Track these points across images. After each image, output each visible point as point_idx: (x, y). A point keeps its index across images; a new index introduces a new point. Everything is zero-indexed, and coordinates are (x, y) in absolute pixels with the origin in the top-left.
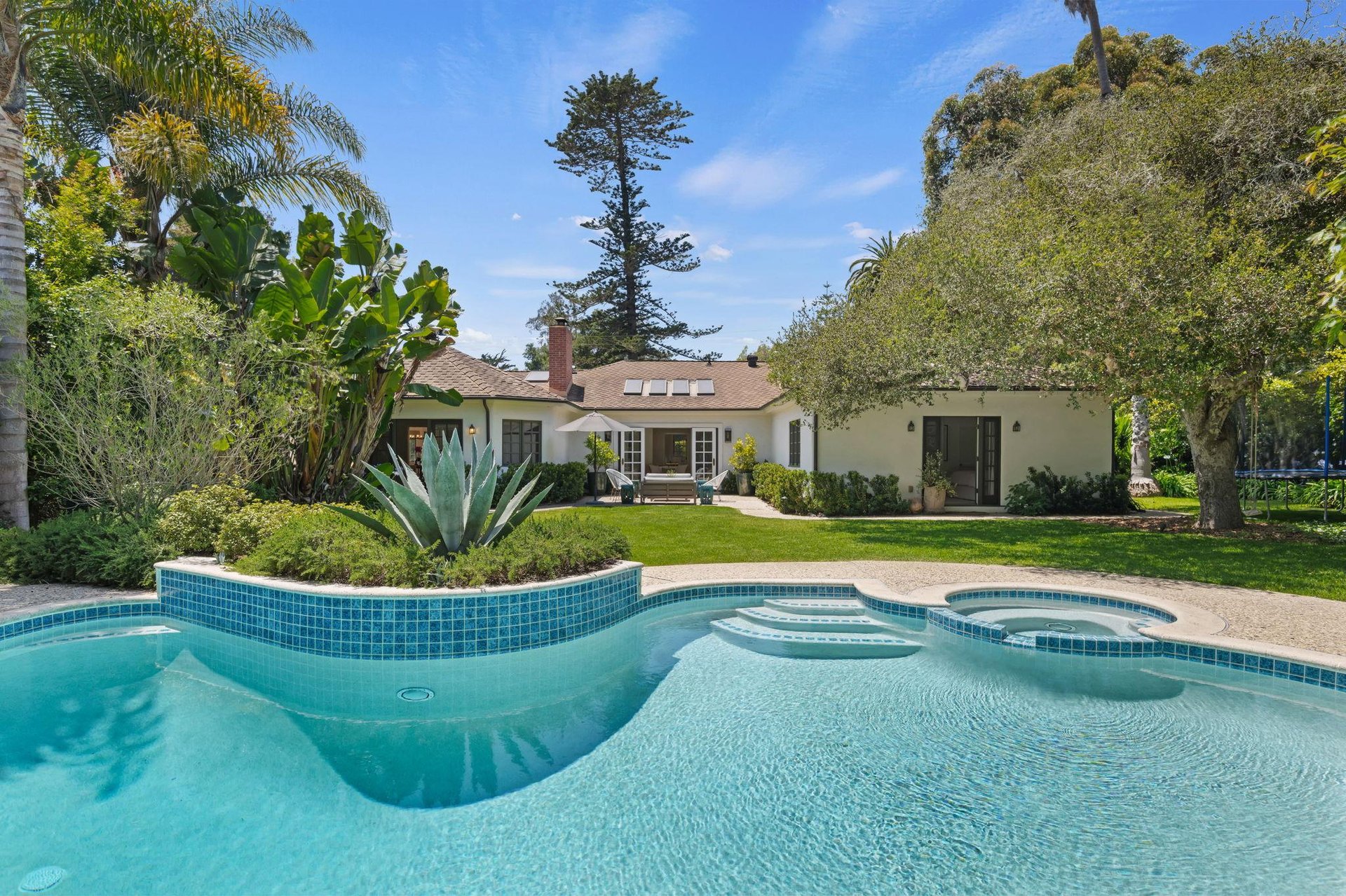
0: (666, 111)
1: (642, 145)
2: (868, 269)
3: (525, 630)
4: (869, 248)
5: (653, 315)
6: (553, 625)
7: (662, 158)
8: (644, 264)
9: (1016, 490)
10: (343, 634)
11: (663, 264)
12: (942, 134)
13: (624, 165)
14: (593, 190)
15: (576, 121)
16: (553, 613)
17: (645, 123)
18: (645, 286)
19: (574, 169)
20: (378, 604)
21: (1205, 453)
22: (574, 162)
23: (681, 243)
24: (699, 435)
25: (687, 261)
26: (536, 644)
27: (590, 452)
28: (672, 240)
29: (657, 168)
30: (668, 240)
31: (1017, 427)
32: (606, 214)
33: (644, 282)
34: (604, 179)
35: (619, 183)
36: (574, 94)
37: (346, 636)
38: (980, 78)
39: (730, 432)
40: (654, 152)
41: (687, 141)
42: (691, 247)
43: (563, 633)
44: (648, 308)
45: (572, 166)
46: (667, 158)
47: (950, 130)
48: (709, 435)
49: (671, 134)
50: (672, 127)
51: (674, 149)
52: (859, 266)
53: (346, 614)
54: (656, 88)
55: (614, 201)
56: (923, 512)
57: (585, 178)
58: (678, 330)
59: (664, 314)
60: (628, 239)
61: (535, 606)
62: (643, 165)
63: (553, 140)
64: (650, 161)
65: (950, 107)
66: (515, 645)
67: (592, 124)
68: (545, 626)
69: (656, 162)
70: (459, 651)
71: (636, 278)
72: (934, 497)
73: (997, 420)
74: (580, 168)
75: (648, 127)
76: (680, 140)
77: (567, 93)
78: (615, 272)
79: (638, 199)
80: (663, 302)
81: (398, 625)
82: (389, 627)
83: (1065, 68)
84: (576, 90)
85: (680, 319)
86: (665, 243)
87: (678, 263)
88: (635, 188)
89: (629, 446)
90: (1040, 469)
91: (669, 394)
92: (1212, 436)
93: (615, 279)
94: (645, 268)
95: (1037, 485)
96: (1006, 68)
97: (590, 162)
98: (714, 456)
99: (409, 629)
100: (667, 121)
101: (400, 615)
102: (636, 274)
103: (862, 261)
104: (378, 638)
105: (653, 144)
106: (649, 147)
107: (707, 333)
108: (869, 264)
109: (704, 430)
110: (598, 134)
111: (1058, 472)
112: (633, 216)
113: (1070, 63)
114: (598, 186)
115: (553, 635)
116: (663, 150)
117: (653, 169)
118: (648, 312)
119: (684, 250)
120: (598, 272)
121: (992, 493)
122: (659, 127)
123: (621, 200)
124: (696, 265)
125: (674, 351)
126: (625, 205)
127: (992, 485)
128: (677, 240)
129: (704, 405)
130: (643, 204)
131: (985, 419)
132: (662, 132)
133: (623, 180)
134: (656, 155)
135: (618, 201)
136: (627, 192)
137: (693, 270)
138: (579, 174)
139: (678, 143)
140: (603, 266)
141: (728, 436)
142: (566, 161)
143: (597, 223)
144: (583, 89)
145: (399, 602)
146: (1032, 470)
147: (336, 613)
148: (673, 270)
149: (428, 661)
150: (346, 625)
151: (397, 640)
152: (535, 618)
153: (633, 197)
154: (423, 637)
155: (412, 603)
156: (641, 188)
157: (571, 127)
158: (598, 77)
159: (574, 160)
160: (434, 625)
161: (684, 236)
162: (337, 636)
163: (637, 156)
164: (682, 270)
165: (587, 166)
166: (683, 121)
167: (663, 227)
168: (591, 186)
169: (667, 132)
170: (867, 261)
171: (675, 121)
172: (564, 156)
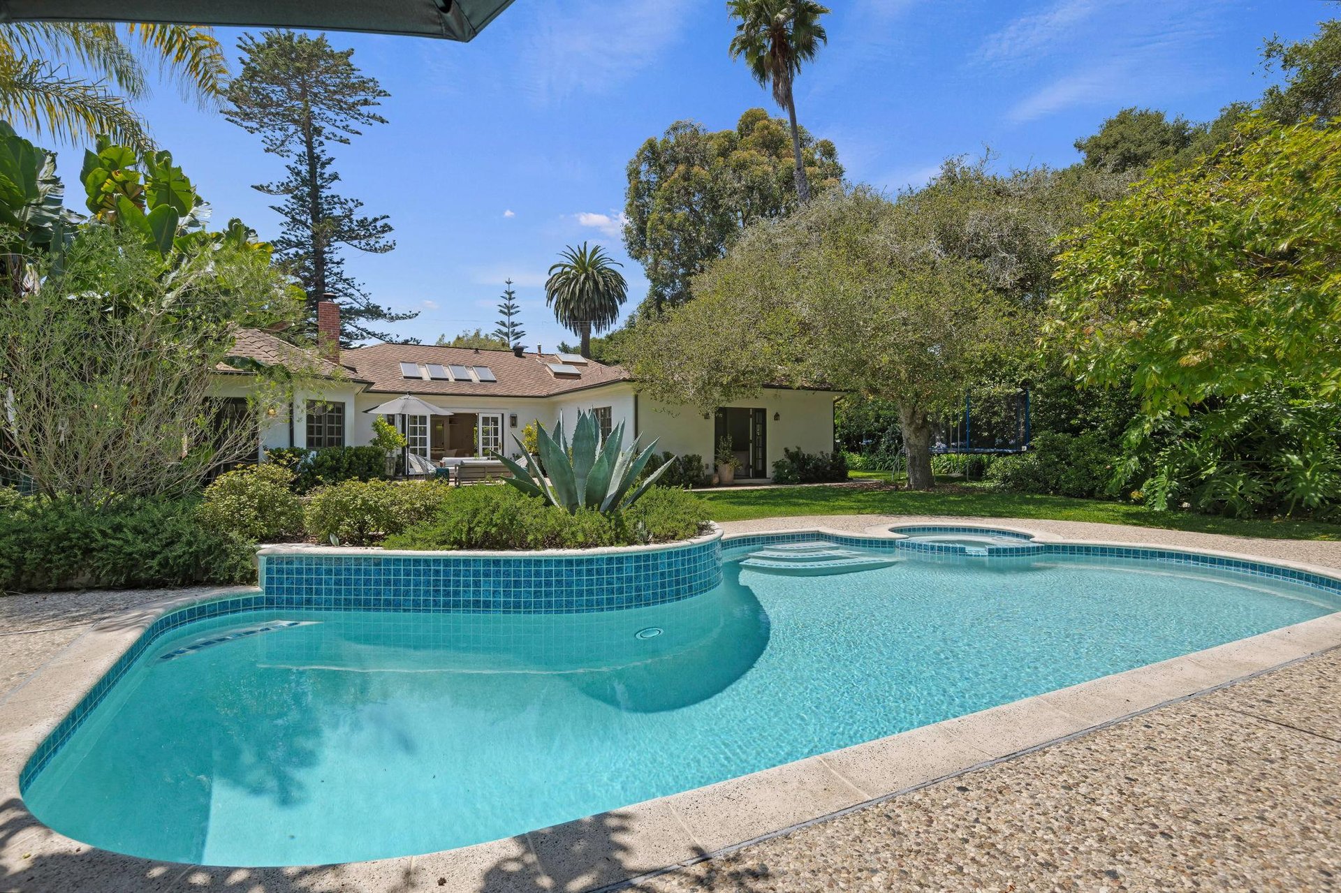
0: (363, 85)
1: (330, 114)
2: (567, 273)
4: (565, 255)
5: (346, 295)
7: (352, 132)
8: (336, 240)
9: (777, 465)
10: (587, 591)
11: (356, 242)
12: (644, 167)
13: (311, 132)
14: (267, 150)
15: (251, 73)
17: (335, 92)
18: (338, 263)
19: (245, 124)
20: (620, 560)
21: (913, 437)
22: (247, 116)
23: (379, 224)
24: (486, 420)
25: (382, 242)
28: (370, 219)
29: (346, 141)
30: (366, 219)
31: (777, 417)
32: (288, 180)
33: (336, 259)
34: (283, 142)
35: (305, 150)
36: (249, 42)
37: (590, 592)
38: (675, 129)
39: (515, 417)
40: (344, 124)
41: (382, 120)
42: (391, 229)
44: (340, 286)
45: (243, 120)
46: (358, 133)
47: (651, 166)
48: (495, 421)
49: (364, 110)
50: (366, 102)
51: (366, 125)
52: (559, 270)
53: (589, 572)
54: (351, 60)
55: (300, 168)
56: (719, 485)
57: (258, 136)
58: (374, 312)
59: (357, 294)
60: (316, 212)
62: (331, 136)
64: (339, 132)
65: (651, 146)
69: (346, 135)
71: (325, 252)
72: (727, 471)
73: (763, 411)
74: (254, 125)
75: (338, 97)
76: (374, 117)
77: (240, 38)
78: (300, 244)
79: (328, 170)
80: (356, 282)
81: (637, 577)
82: (629, 580)
83: (730, 133)
84: (252, 39)
85: (374, 301)
86: (362, 221)
87: (372, 243)
88: (324, 158)
89: (414, 430)
90: (793, 449)
91: (452, 380)
92: (918, 424)
93: (301, 252)
94: (337, 244)
95: (793, 461)
96: (696, 125)
97: (267, 120)
98: (500, 441)
99: (645, 580)
100: (361, 96)
101: (638, 568)
102: (326, 249)
103: (560, 265)
104: (620, 591)
105: (343, 116)
106: (338, 118)
107: (404, 318)
108: (567, 269)
109: (490, 416)
111: (806, 451)
112: (322, 187)
113: (735, 132)
114: (276, 148)
116: (354, 124)
117: (341, 141)
118: (340, 291)
119: (383, 232)
120: (279, 241)
121: (760, 468)
122: (351, 100)
123: (308, 168)
124: (391, 248)
125: (369, 333)
126: (312, 172)
127: (760, 461)
128: (376, 220)
129: (491, 391)
130: (335, 177)
131: (756, 410)
132: (354, 105)
133: (309, 145)
134: (345, 128)
135: (304, 169)
136: (313, 160)
137: (388, 253)
138: (251, 130)
139: (371, 121)
140: (286, 236)
141: (514, 421)
142: (236, 114)
143: (273, 188)
145: (636, 557)
146: (787, 450)
147: (579, 573)
148: (366, 250)
149: (659, 606)
150: (590, 582)
151: (636, 591)
153: (323, 165)
154: (655, 586)
155: (647, 557)
156: (332, 159)
157: (244, 78)
159: (246, 114)
160: (662, 574)
161: (384, 218)
162: (580, 593)
163: (323, 124)
164: (376, 250)
165: (263, 124)
166: (378, 99)
167: (362, 204)
168: (266, 146)
169: (359, 107)
170: (566, 266)
171: (370, 98)
172: (232, 107)
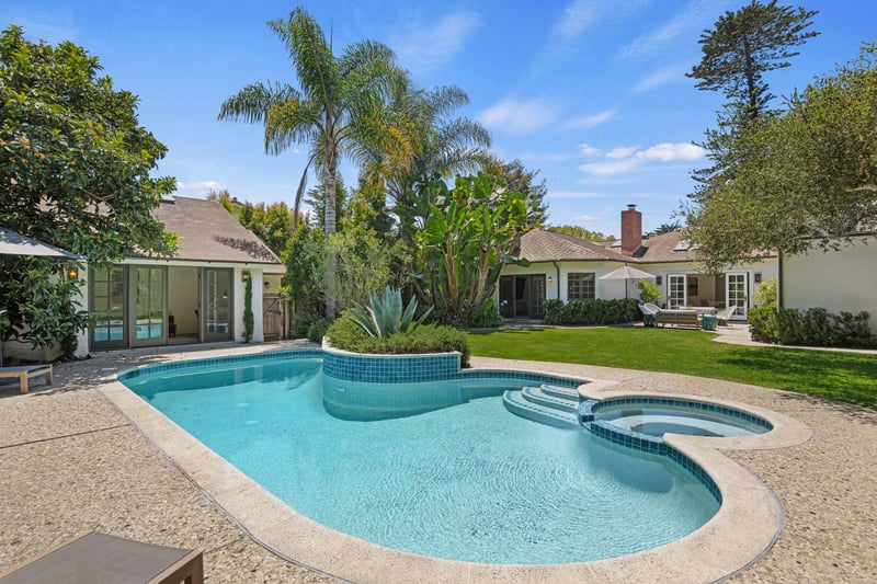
0: (791, 19)
1: (770, 52)
3: (377, 374)
6: (391, 374)
7: (790, 55)
15: (709, 52)
16: (391, 369)
19: (711, 87)
22: (710, 82)
24: (732, 278)
26: (382, 382)
27: (641, 291)
29: (787, 65)
36: (708, 35)
39: (760, 275)
40: (783, 53)
41: (814, 34)
43: (396, 379)
45: (709, 85)
46: (796, 54)
49: (798, 34)
50: (798, 28)
51: (801, 45)
54: (778, 5)
57: (721, 90)
61: (382, 365)
62: (772, 67)
63: (691, 72)
64: (777, 62)
66: (373, 380)
67: (721, 51)
68: (387, 374)
69: (784, 61)
70: (352, 379)
74: (716, 85)
75: (776, 36)
76: (808, 36)
77: (702, 36)
79: (765, 95)
84: (708, 31)
88: (762, 86)
89: (673, 288)
97: (724, 78)
98: (746, 294)
100: (793, 25)
105: (781, 47)
106: (777, 51)
109: (736, 275)
110: (730, 57)
112: (760, 108)
115: (391, 379)
116: (790, 49)
117: (782, 66)
122: (786, 33)
130: (769, 97)
132: (789, 35)
133: (751, 83)
134: (785, 55)
135: (746, 101)
136: (753, 92)
138: (715, 89)
139: (805, 39)
141: (758, 278)
142: (704, 83)
144: (715, 29)
149: (344, 381)
152: (382, 369)
153: (761, 93)
156: (768, 85)
157: (705, 58)
158: (725, 16)
159: (710, 81)
160: (346, 366)
163: (765, 61)
165: (722, 82)
166: (807, 21)
168: (726, 95)
169: (794, 34)
171: (800, 23)
172: (702, 80)
